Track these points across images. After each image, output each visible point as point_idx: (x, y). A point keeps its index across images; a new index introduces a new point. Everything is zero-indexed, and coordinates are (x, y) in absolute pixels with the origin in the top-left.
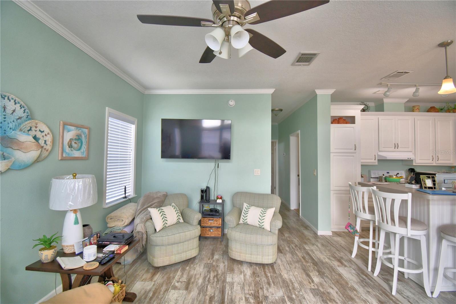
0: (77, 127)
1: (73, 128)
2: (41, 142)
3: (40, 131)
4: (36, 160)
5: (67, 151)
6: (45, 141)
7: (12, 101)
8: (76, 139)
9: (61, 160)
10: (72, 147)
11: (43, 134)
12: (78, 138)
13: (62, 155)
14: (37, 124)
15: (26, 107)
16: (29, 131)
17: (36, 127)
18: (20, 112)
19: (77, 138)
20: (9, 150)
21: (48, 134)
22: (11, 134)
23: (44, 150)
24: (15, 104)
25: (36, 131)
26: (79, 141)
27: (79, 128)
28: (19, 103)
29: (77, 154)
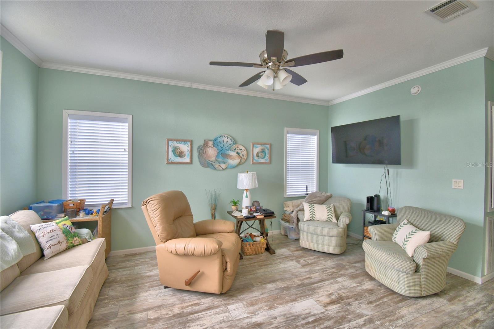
0: (262, 144)
1: (259, 145)
2: (241, 155)
3: (240, 149)
4: (238, 164)
5: (256, 159)
6: (243, 154)
7: (226, 137)
8: (261, 152)
9: (252, 164)
10: (259, 157)
11: (242, 151)
12: (263, 151)
13: (253, 161)
14: (238, 146)
15: (232, 139)
16: (234, 150)
17: (238, 148)
18: (230, 142)
19: (262, 151)
20: (226, 159)
21: (244, 150)
22: (227, 152)
23: (242, 159)
24: (228, 138)
25: (238, 150)
26: (264, 153)
27: (263, 145)
28: (229, 138)
29: (262, 161)
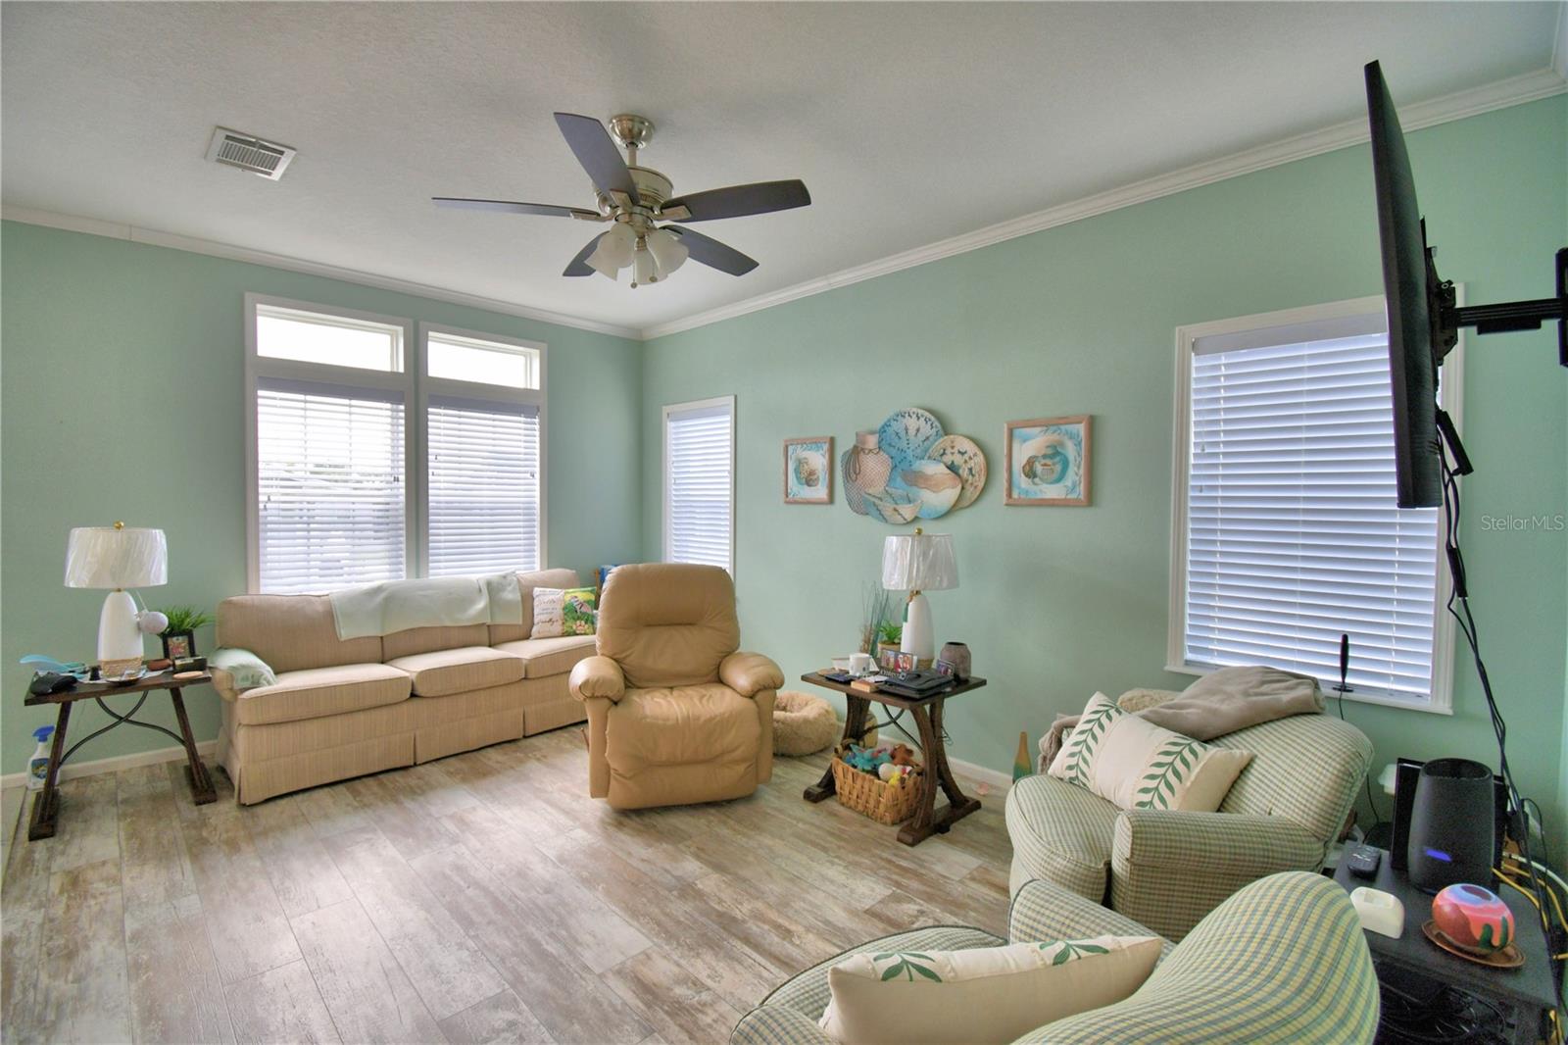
0: (1046, 424)
1: (1037, 430)
2: (964, 473)
3: (959, 452)
4: (954, 505)
5: (1023, 486)
6: (971, 470)
7: (914, 416)
8: (1045, 456)
9: (1007, 505)
10: (1035, 476)
11: (966, 457)
12: (1055, 452)
13: (1010, 495)
14: (952, 442)
15: (933, 418)
16: (942, 455)
17: (953, 447)
18: (926, 430)
19: (1050, 451)
20: (915, 489)
21: (975, 455)
22: (918, 465)
23: (967, 486)
24: (919, 419)
25: (953, 453)
26: (1058, 459)
27: (1055, 428)
28: (922, 416)
29: (1052, 492)
